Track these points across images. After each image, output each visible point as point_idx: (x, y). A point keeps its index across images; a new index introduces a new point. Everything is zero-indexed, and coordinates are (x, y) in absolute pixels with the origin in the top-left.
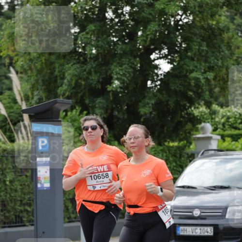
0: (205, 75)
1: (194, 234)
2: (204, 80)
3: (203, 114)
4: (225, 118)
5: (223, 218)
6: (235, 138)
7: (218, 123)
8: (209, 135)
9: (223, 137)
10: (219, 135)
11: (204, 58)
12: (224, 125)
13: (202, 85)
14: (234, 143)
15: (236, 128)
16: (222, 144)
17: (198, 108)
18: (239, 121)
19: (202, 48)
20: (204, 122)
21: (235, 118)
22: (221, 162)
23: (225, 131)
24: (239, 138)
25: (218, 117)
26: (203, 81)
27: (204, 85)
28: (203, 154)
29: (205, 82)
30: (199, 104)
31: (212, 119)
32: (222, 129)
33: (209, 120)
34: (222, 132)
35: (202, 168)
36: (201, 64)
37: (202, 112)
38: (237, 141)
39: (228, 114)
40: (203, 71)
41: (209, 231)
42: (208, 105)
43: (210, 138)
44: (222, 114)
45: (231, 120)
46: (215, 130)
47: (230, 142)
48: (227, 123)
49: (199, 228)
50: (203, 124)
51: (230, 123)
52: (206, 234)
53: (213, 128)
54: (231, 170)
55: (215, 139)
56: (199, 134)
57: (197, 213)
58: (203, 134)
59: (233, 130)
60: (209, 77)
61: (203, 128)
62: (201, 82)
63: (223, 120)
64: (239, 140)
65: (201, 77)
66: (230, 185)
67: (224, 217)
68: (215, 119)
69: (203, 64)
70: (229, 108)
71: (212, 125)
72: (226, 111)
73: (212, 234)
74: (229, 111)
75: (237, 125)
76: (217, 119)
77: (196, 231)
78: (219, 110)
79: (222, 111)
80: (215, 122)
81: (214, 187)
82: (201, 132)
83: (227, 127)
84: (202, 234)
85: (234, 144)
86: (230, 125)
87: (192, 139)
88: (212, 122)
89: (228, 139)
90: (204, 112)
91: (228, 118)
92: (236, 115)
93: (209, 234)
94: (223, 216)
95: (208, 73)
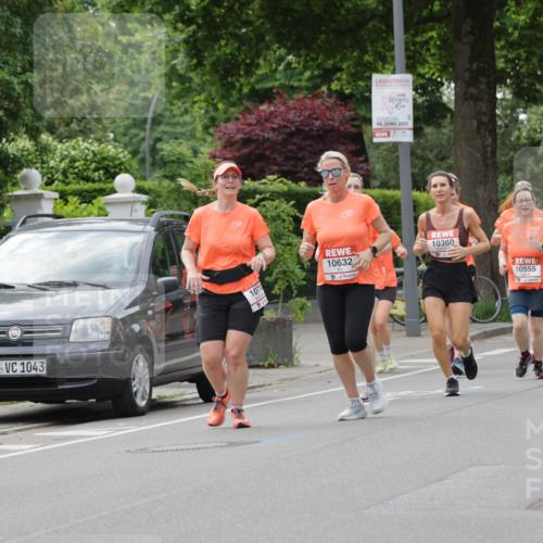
0: (23, 78)
1: (11, 373)
2: (22, 87)
3: (25, 153)
4: (67, 161)
5: (64, 343)
6: (87, 197)
7: (53, 170)
8: (37, 190)
9: (64, 196)
10: (56, 191)
11: (21, 46)
12: (64, 173)
13: (16, 95)
14: (84, 205)
15: (87, 179)
16: (62, 208)
17: (13, 140)
18: (94, 165)
19: (13, 30)
20: (28, 167)
21: (86, 160)
22: (58, 237)
23: (67, 184)
24: (94, 197)
25: (53, 158)
26: (18, 88)
27: (22, 95)
28: (24, 222)
29: (24, 90)
30: (16, 133)
31: (43, 162)
32: (63, 182)
33: (38, 165)
34: (61, 187)
35: (20, 251)
36: (15, 58)
37: (22, 151)
38: (90, 202)
39: (73, 153)
40: (19, 69)
41: (39, 368)
42: (33, 134)
43: (38, 197)
44: (61, 154)
45: (77, 164)
46: (49, 183)
47: (77, 205)
48: (71, 170)
49: (19, 362)
50: (25, 171)
51: (76, 170)
52: (33, 372)
53: (45, 179)
54: (74, 254)
55: (49, 199)
56: (20, 188)
57: (15, 333)
58: (26, 189)
59: (82, 182)
60: (30, 81)
61: (25, 179)
62: (14, 89)
63: (63, 165)
64: (94, 201)
65: (15, 81)
66: (77, 280)
67: (66, 340)
68: (48, 162)
69: (19, 57)
70: (74, 141)
71: (43, 175)
72: (68, 147)
73: (44, 372)
74: (74, 149)
75: (90, 173)
76: (52, 163)
77: (15, 368)
78: (56, 147)
79: (60, 147)
80: (48, 168)
81: (46, 284)
82: (23, 186)
83: (71, 177)
84: (26, 373)
85: (85, 209)
86: (77, 174)
87: (6, 198)
88: (43, 168)
89: (73, 200)
90: (28, 150)
91: (73, 160)
92: (87, 155)
93: (38, 373)
94: (64, 339)
95: (28, 73)
